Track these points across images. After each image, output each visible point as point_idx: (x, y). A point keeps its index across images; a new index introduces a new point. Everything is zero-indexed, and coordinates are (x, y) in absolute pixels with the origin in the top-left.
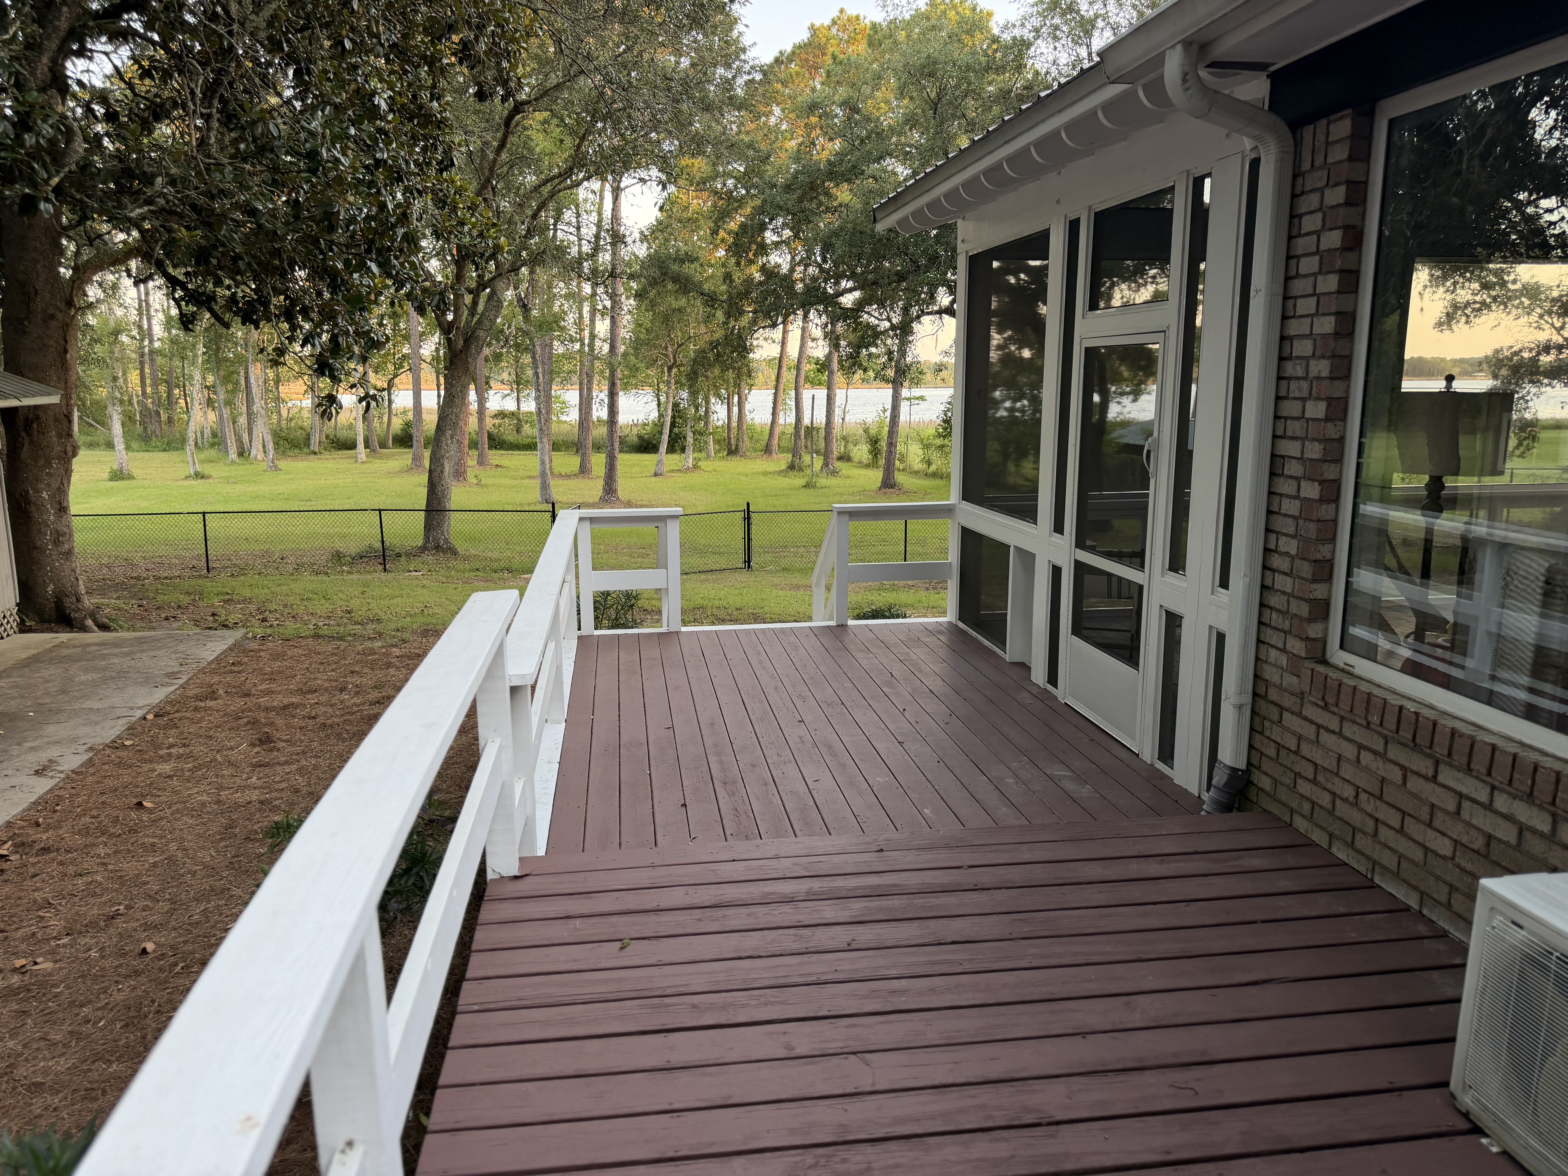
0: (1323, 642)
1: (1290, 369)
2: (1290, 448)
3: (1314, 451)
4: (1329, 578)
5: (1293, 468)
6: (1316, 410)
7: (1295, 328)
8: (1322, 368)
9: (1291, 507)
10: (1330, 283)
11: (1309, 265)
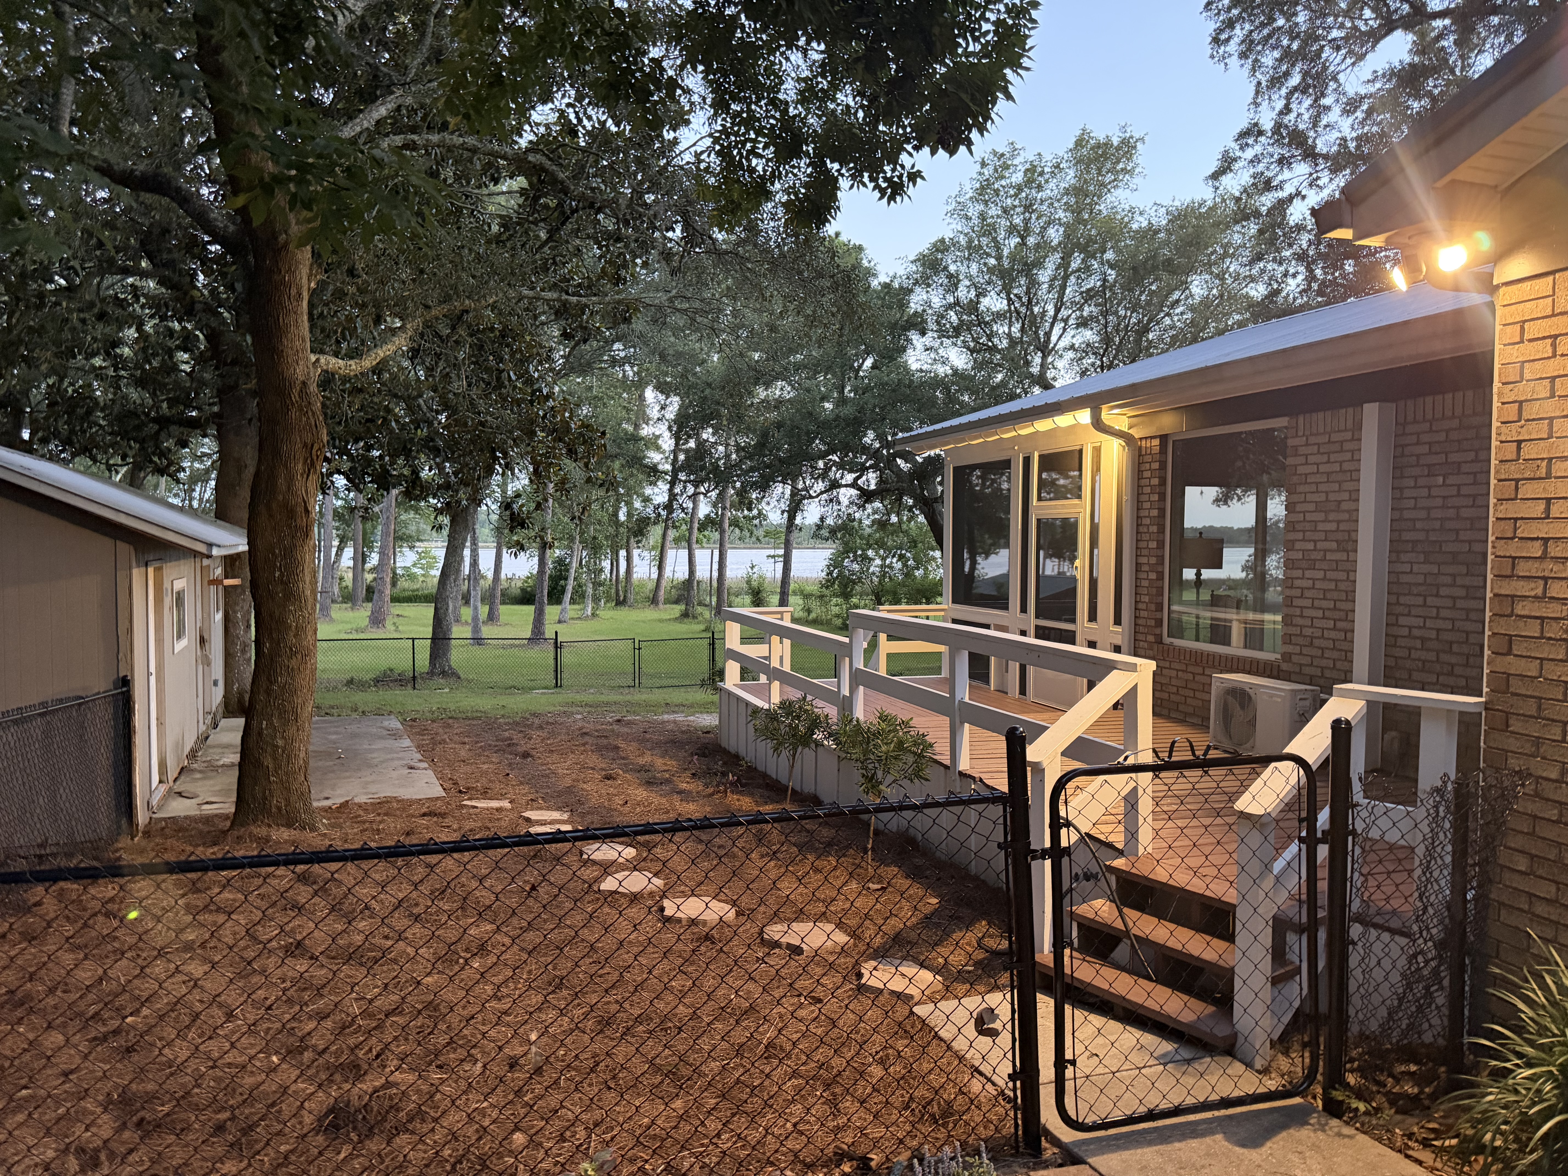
0: (1161, 635)
1: (1141, 529)
2: (1144, 560)
3: (1153, 560)
4: (1162, 610)
5: (1146, 568)
6: (1153, 545)
7: (1143, 513)
8: (1154, 529)
9: (1145, 583)
10: (1155, 497)
11: (1147, 490)
